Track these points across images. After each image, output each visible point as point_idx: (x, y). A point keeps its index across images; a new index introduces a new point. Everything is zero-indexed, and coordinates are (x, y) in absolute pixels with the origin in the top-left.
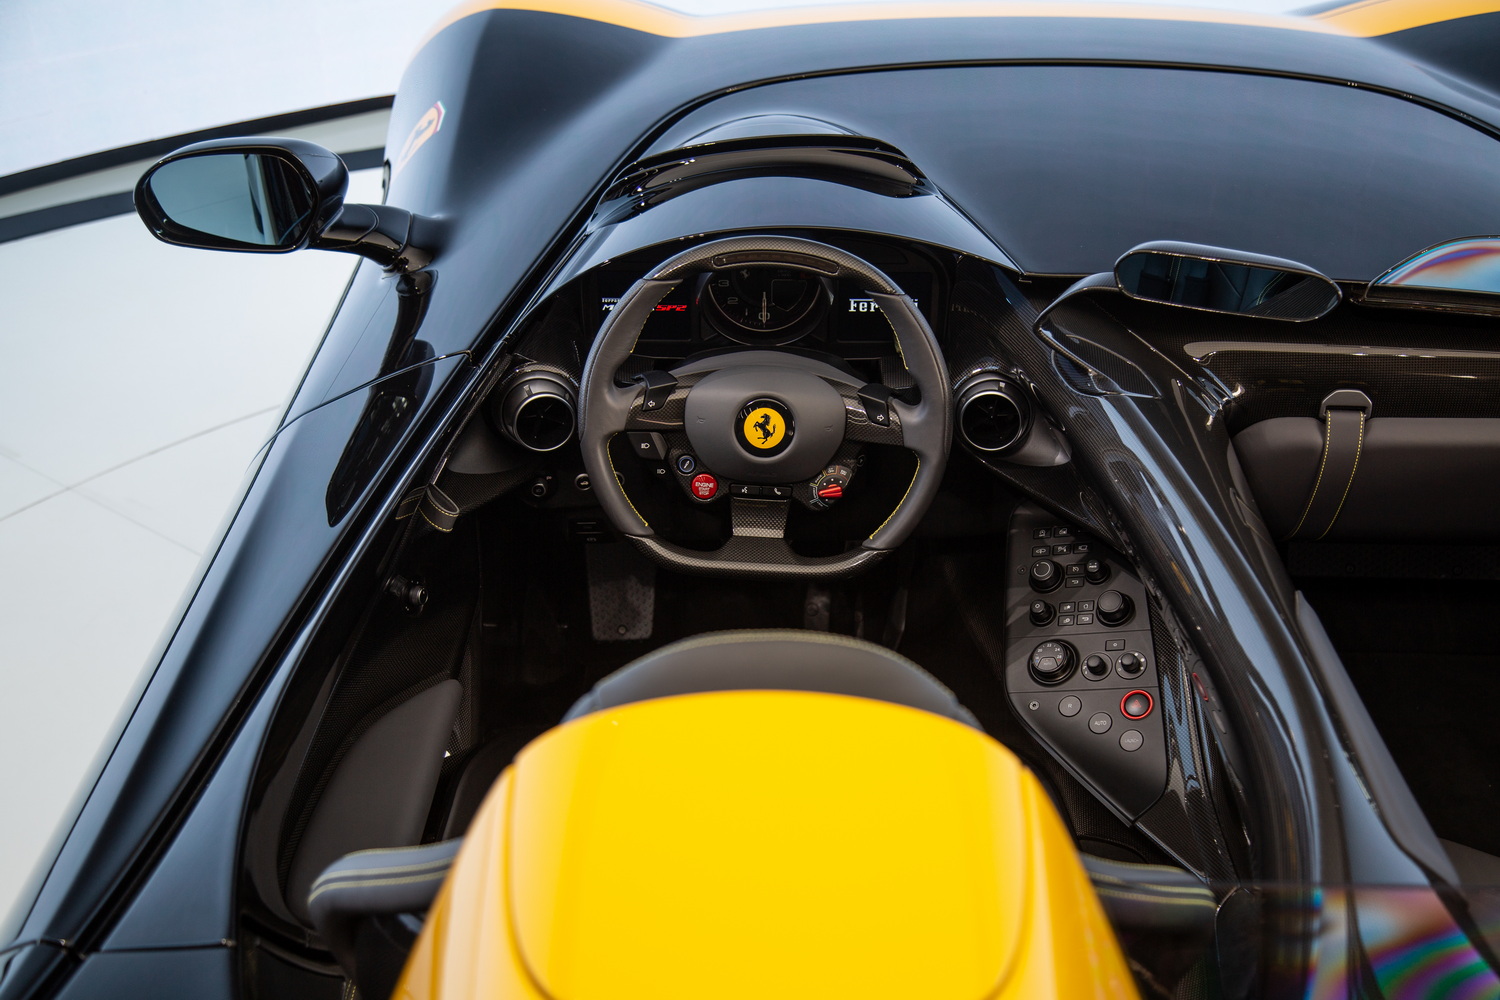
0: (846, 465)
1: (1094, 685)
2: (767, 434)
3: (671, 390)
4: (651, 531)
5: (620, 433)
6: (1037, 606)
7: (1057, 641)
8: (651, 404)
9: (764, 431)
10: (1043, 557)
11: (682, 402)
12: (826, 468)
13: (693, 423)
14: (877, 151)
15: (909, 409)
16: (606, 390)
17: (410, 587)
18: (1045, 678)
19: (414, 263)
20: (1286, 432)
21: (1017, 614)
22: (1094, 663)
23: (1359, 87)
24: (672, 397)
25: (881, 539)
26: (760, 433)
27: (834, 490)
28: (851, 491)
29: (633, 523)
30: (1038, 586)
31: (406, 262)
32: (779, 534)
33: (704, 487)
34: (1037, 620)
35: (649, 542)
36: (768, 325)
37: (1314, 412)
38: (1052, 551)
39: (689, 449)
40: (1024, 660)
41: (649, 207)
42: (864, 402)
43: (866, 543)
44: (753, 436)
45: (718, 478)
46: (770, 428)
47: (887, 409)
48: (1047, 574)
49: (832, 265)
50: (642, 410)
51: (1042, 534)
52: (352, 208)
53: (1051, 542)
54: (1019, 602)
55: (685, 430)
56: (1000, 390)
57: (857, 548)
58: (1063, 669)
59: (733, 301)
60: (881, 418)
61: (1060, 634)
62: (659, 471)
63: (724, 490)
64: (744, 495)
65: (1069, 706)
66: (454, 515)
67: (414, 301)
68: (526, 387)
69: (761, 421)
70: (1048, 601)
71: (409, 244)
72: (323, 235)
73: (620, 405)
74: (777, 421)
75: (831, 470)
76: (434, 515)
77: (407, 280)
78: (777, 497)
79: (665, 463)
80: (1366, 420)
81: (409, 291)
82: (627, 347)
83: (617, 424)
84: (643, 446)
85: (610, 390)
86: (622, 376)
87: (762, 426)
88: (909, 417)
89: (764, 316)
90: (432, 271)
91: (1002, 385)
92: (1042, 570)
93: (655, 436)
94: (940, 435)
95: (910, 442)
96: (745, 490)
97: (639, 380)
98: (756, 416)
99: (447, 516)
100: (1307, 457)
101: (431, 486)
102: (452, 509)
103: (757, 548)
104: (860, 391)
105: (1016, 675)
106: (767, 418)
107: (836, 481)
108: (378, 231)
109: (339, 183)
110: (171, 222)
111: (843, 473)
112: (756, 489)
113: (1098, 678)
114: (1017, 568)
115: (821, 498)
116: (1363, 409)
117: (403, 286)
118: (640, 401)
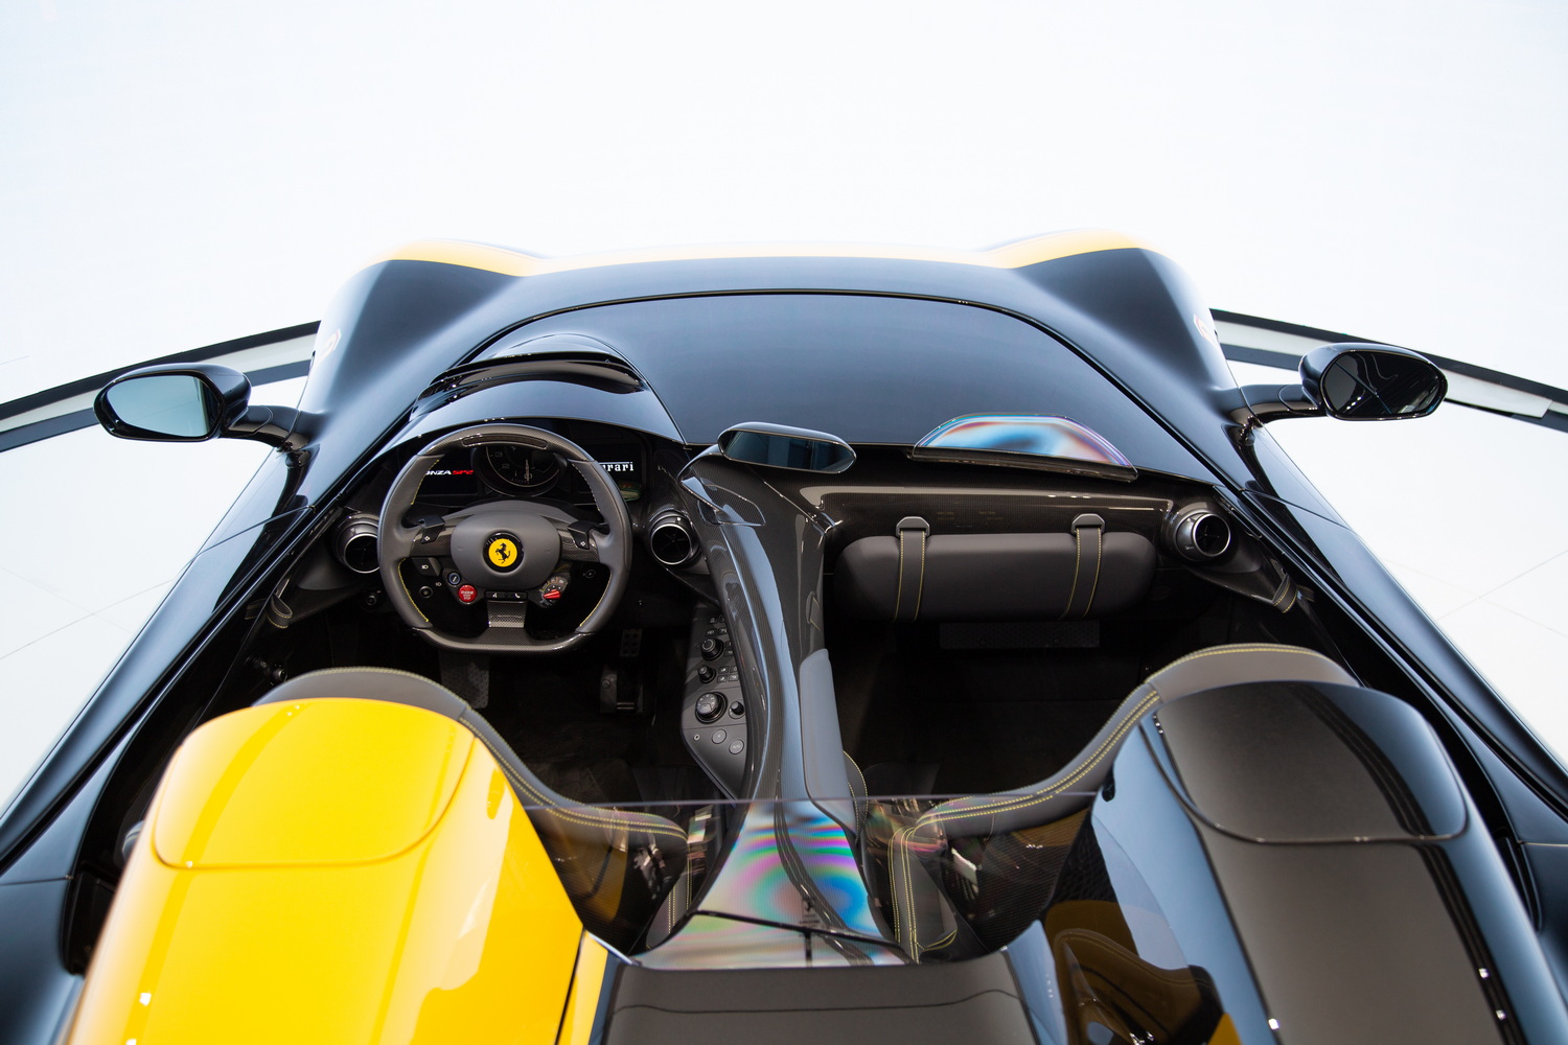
0: (562, 576)
1: (736, 721)
2: (505, 557)
3: (442, 528)
4: (430, 625)
5: (407, 559)
6: (702, 670)
7: (713, 693)
8: (427, 538)
9: (503, 554)
10: (710, 637)
11: (449, 536)
12: (550, 578)
13: (457, 551)
14: (607, 362)
15: (602, 537)
16: (395, 530)
17: (275, 669)
18: (706, 718)
19: (296, 445)
20: (873, 547)
21: (692, 676)
22: (735, 706)
23: (969, 305)
24: (442, 534)
25: (586, 626)
26: (500, 556)
27: (554, 593)
28: (565, 594)
29: (418, 620)
30: (707, 656)
31: (291, 444)
32: (521, 625)
33: (467, 594)
34: (703, 679)
35: (429, 633)
36: (531, 482)
37: (890, 531)
38: (718, 632)
39: (453, 566)
40: (693, 707)
41: (459, 397)
42: (572, 533)
43: (577, 630)
44: (496, 558)
45: (475, 587)
46: (506, 552)
47: (588, 537)
48: (711, 648)
49: (543, 443)
50: (422, 542)
51: (713, 620)
52: (253, 408)
53: (717, 626)
54: (695, 667)
55: (450, 556)
56: (677, 523)
57: (571, 631)
58: (717, 710)
59: (506, 466)
60: (583, 544)
61: (719, 688)
62: (437, 584)
63: (480, 596)
64: (494, 599)
65: (718, 736)
66: (288, 617)
67: (298, 470)
68: (353, 530)
69: (500, 548)
70: (712, 667)
71: (294, 431)
72: (231, 428)
73: (407, 539)
74: (511, 548)
75: (553, 580)
76: (275, 617)
77: (293, 457)
78: (518, 600)
79: (440, 578)
80: (927, 538)
81: (293, 465)
82: (410, 500)
83: (405, 553)
84: (424, 567)
85: (398, 529)
86: (407, 520)
87: (501, 551)
88: (600, 542)
89: (527, 476)
90: (311, 449)
91: (679, 519)
92: (707, 645)
93: (430, 559)
94: (622, 554)
95: (604, 559)
96: (495, 596)
97: (422, 522)
98: (497, 545)
99: (284, 618)
100: (888, 563)
101: (275, 597)
102: (286, 612)
103: (505, 634)
104: (570, 526)
105: (688, 718)
106: (504, 545)
107: (557, 587)
108: (272, 424)
109: (243, 392)
110: (122, 423)
111: (561, 582)
112: (503, 594)
113: (738, 716)
114: (695, 644)
115: (548, 600)
116: (924, 529)
117: (290, 461)
118: (420, 536)
